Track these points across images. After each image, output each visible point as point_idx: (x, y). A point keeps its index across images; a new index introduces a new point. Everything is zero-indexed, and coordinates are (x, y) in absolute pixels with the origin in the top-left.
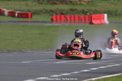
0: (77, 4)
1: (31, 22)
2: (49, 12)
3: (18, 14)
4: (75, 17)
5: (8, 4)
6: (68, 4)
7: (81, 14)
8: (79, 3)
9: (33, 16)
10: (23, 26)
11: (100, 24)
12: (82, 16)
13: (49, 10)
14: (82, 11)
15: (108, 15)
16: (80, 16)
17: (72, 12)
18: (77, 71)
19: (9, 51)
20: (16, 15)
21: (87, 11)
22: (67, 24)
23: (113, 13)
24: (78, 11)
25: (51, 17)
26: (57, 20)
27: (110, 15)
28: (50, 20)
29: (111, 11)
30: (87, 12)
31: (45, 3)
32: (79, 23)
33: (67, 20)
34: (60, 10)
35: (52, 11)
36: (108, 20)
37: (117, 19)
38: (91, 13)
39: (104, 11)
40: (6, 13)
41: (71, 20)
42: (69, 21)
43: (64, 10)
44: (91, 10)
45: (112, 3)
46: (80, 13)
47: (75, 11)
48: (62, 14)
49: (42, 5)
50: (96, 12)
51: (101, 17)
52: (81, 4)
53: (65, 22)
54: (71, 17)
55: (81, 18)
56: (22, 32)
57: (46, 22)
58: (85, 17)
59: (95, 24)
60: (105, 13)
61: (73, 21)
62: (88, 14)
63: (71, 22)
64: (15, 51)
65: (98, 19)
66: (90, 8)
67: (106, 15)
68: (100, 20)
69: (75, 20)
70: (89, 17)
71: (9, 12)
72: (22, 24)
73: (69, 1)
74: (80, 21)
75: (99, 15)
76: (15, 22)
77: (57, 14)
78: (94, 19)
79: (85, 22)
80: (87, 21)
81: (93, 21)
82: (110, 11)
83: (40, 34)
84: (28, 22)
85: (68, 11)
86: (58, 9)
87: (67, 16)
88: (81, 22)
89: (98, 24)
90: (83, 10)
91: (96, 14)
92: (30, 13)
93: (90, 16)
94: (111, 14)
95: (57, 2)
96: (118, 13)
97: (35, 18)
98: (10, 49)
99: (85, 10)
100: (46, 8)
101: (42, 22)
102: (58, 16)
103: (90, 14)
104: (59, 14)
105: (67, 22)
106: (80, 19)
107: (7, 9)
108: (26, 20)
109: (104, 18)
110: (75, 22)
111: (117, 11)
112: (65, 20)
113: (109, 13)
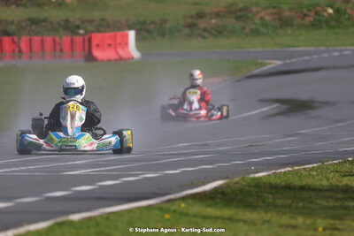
0: (50, 3)
4: (42, 42)
6: (25, 6)
7: (61, 31)
8: (54, 0)
11: (116, 60)
12: (64, 38)
14: (63, 23)
15: (137, 34)
16: (57, 38)
17: (33, 28)
21: (78, 23)
23: (152, 27)
24: (51, 23)
27: (144, 33)
29: (148, 22)
30: (78, 27)
32: (55, 57)
33: (20, 51)
36: (138, 47)
38: (90, 28)
39: (127, 21)
41: (31, 50)
42: (26, 54)
43: (12, 23)
44: (90, 22)
46: (58, 30)
47: (43, 24)
48: (7, 34)
50: (104, 26)
51: (119, 40)
52: (60, 5)
53: (14, 57)
54: (30, 42)
55: (60, 44)
59: (102, 61)
60: (130, 28)
61: (37, 53)
62: (82, 32)
63: (31, 57)
65: (110, 45)
66: (86, 15)
67: (132, 34)
68: (115, 48)
69: (43, 50)
70: (84, 40)
74: (58, 53)
75: (112, 34)
78: (98, 46)
79: (72, 57)
80: (79, 53)
82: (144, 23)
85: (24, 24)
87: (20, 39)
88: (61, 57)
89: (109, 60)
90: (67, 21)
91: (105, 32)
93: (86, 37)
94: (149, 32)
96: (168, 25)
99: (71, 19)
103: (86, 33)
105: (20, 57)
106: (58, 47)
109: (127, 44)
110: (43, 57)
111: (165, 21)
112: (14, 51)
113: (141, 29)
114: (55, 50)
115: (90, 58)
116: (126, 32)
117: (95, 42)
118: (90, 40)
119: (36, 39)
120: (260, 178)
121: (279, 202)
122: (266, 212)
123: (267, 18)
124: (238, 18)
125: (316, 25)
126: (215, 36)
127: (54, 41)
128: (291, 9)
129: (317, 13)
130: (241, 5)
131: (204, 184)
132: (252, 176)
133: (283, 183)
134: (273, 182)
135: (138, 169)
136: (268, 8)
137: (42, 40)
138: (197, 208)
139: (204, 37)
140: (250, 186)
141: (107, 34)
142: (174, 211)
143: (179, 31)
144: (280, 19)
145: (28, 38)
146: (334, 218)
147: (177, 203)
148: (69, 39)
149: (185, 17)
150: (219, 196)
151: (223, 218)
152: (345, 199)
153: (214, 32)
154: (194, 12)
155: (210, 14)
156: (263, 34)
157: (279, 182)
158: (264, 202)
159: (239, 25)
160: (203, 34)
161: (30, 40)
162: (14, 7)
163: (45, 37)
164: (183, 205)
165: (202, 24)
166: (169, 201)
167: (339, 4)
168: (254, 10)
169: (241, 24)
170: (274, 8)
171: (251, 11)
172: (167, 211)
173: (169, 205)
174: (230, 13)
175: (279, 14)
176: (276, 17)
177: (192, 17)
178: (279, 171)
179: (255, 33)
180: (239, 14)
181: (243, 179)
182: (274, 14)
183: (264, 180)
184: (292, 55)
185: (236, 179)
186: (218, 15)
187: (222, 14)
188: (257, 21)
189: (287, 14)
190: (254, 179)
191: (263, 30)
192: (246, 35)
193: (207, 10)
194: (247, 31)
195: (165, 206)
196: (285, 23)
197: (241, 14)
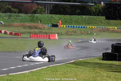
0: (43, 29)
1: (20, 37)
2: (29, 33)
3: (14, 33)
4: (42, 35)
5: (9, 29)
7: (45, 34)
9: (21, 35)
10: (16, 40)
17: (40, 33)
19: (10, 52)
20: (13, 34)
22: (38, 39)
24: (43, 32)
25: (30, 35)
26: (33, 36)
28: (29, 37)
30: (48, 33)
32: (44, 38)
34: (34, 32)
35: (30, 32)
37: (62, 37)
38: (50, 33)
39: (56, 32)
40: (8, 33)
41: (40, 37)
42: (39, 37)
43: (36, 32)
45: (60, 29)
48: (35, 34)
49: (26, 29)
50: (52, 33)
52: (44, 29)
54: (40, 35)
55: (44, 36)
56: (16, 42)
57: (27, 38)
58: (46, 36)
61: (41, 37)
64: (12, 52)
66: (49, 31)
67: (57, 35)
68: (54, 37)
69: (42, 37)
71: (10, 33)
72: (16, 39)
73: (39, 28)
76: (12, 37)
78: (51, 36)
79: (46, 38)
80: (48, 38)
81: (51, 38)
83: (24, 43)
84: (19, 37)
85: (38, 32)
87: (38, 35)
89: (53, 39)
90: (46, 32)
92: (20, 33)
93: (49, 35)
94: (59, 34)
95: (33, 28)
96: (63, 33)
97: (22, 36)
98: (10, 51)
100: (28, 31)
101: (26, 38)
102: (34, 35)
107: (9, 31)
108: (18, 36)
111: (62, 33)
115: (49, 38)
124: (74, 33)
125: (88, 34)
126: (70, 36)
129: (88, 32)
130: (75, 30)
136: (79, 31)
138: (71, 65)
142: (67, 66)
146: (94, 68)
149: (65, 32)
151: (75, 67)
152: (95, 65)
154: (67, 31)
159: (74, 34)
160: (68, 35)
162: (37, 29)
165: (68, 33)
167: (91, 31)
168: (77, 31)
173: (66, 64)
179: (77, 35)
184: (83, 39)
185: (77, 60)
186: (71, 32)
188: (78, 33)
189: (82, 32)
190: (80, 60)
191: (78, 35)
193: (69, 31)
196: (82, 34)
197: (75, 32)
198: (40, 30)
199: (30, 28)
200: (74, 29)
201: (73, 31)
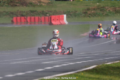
0: (37, 5)
6: (29, 6)
8: (39, 4)
11: (60, 25)
12: (42, 17)
13: (9, 13)
14: (42, 12)
15: (67, 16)
16: (40, 17)
17: (32, 14)
18: (31, 71)
21: (47, 12)
22: (27, 26)
23: (72, 13)
24: (38, 12)
25: (11, 19)
27: (69, 15)
29: (71, 12)
30: (47, 13)
31: (6, 6)
32: (39, 23)
33: (27, 22)
34: (20, 12)
35: (12, 13)
36: (67, 20)
38: (51, 14)
39: (63, 11)
41: (31, 21)
42: (29, 22)
43: (24, 12)
44: (51, 11)
45: (71, 4)
46: (40, 14)
47: (35, 12)
48: (22, 16)
50: (55, 13)
51: (60, 18)
52: (41, 6)
53: (25, 23)
55: (41, 19)
59: (55, 25)
61: (33, 22)
62: (48, 15)
63: (31, 24)
65: (57, 19)
66: (50, 9)
67: (65, 16)
68: (59, 20)
69: (35, 21)
70: (49, 18)
73: (29, 3)
74: (40, 22)
77: (17, 16)
78: (53, 20)
79: (45, 23)
80: (47, 22)
82: (69, 12)
85: (28, 13)
86: (18, 11)
87: (27, 17)
89: (57, 25)
91: (56, 15)
93: (50, 17)
94: (71, 15)
95: (18, 5)
96: (77, 13)
99: (44, 11)
100: (7, 11)
101: (3, 24)
102: (19, 18)
103: (50, 15)
104: (19, 16)
105: (27, 23)
106: (40, 20)
109: (63, 19)
110: (35, 23)
111: (76, 11)
112: (25, 22)
113: (68, 14)
114: (39, 21)
115: (51, 24)
116: (63, 15)
117: (52, 19)
118: (51, 18)
119: (33, 17)
120: (109, 64)
121: (115, 73)
122: (111, 76)
123: (111, 10)
126: (93, 16)
127: (39, 18)
128: (119, 7)
130: (102, 6)
131: (90, 66)
132: (106, 64)
133: (116, 66)
134: (113, 66)
135: (67, 61)
136: (111, 7)
137: (35, 18)
138: (87, 75)
139: (89, 17)
140: (105, 67)
141: (57, 16)
142: (80, 76)
143: (81, 15)
144: (116, 11)
145: (30, 17)
147: (80, 73)
148: (44, 17)
149: (83, 10)
150: (95, 71)
151: (96, 78)
153: (93, 15)
154: (86, 8)
155: (92, 9)
156: (109, 16)
157: (115, 66)
158: (110, 73)
159: (101, 12)
160: (89, 16)
161: (31, 18)
162: (25, 6)
163: (36, 17)
164: (82, 74)
165: (89, 12)
166: (78, 72)
168: (107, 8)
169: (102, 12)
170: (113, 7)
171: (105, 8)
172: (77, 76)
173: (77, 74)
174: (98, 8)
175: (115, 9)
176: (114, 10)
177: (85, 10)
178: (115, 62)
179: (107, 15)
180: (101, 9)
181: (103, 65)
182: (113, 9)
183: (110, 65)
185: (100, 65)
186: (94, 9)
187: (95, 9)
188: (108, 11)
189: (118, 9)
190: (106, 65)
191: (109, 14)
192: (104, 16)
193: (91, 8)
194: (104, 15)
195: (76, 74)
197: (102, 9)
198: (31, 8)
199: (12, 4)
200: (100, 4)
201: (99, 8)
